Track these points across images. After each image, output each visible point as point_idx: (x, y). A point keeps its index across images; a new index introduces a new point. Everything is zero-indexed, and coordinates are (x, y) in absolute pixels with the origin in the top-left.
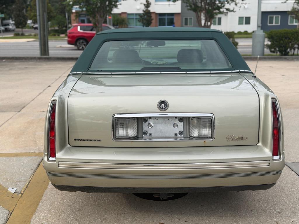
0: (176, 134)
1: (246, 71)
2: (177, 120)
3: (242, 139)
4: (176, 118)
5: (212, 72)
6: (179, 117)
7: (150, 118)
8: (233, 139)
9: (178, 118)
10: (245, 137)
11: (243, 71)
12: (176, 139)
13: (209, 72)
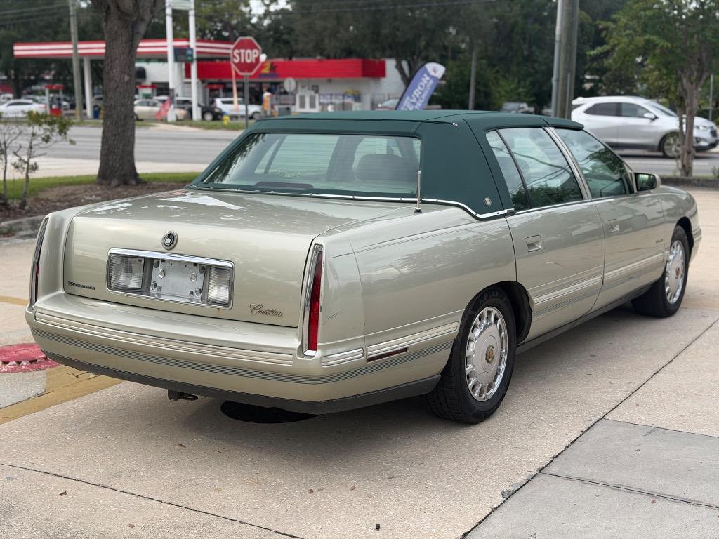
0: (192, 293)
1: (439, 201)
2: (197, 269)
3: (273, 312)
4: (195, 264)
5: (356, 197)
6: (201, 264)
7: (163, 261)
8: (260, 312)
9: (198, 266)
10: (278, 310)
11: (435, 200)
12: (191, 300)
13: (351, 197)
